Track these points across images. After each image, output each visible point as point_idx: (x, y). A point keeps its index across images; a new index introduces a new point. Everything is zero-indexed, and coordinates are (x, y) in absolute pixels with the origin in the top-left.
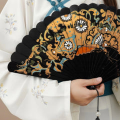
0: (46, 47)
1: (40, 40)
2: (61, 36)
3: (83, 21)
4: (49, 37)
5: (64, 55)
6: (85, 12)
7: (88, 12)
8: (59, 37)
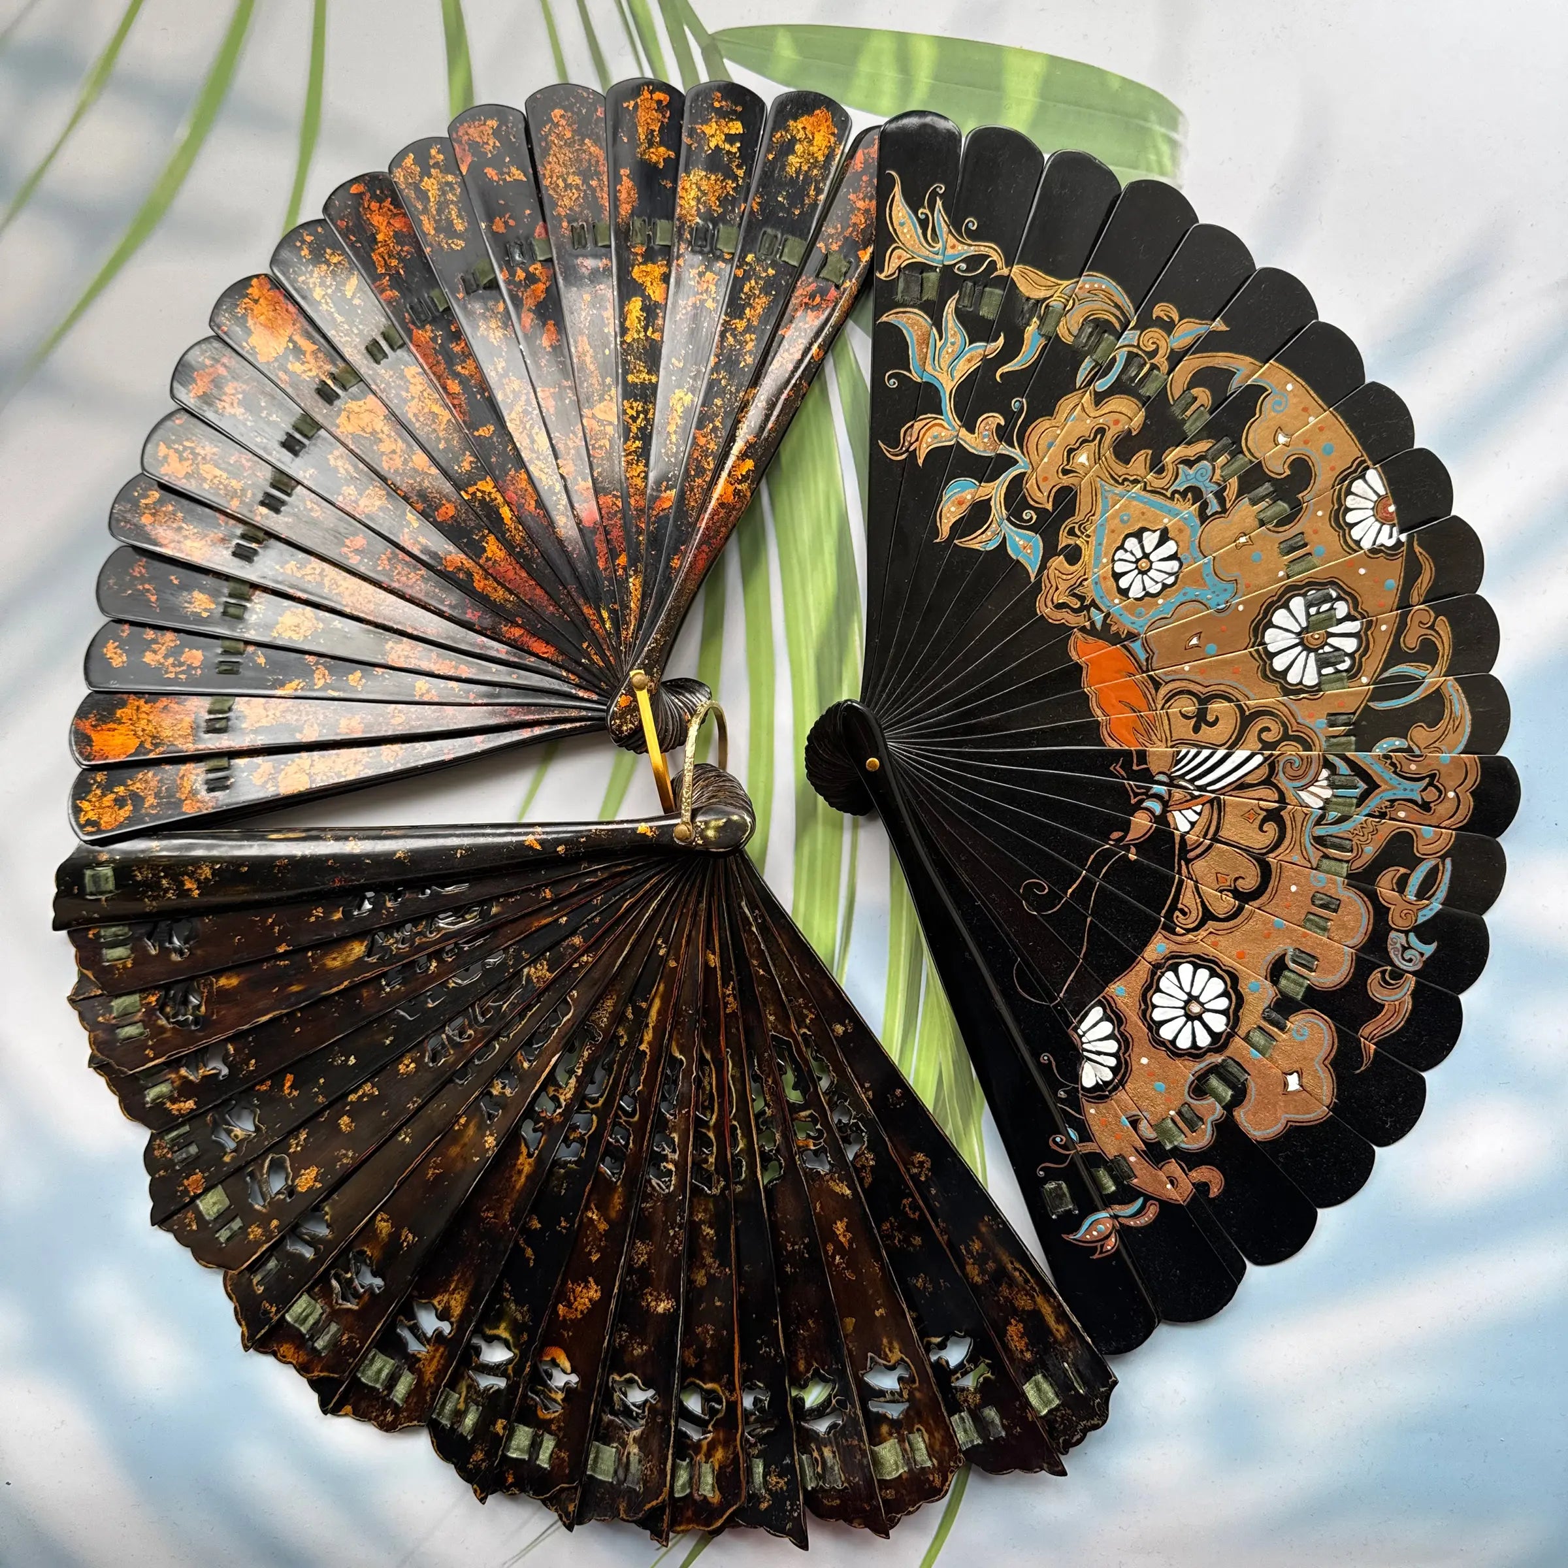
0: (1119, 388)
1: (1168, 327)
2: (1220, 495)
3: (1350, 645)
4: (1203, 395)
5: (1064, 540)
6: (1427, 653)
7: (1432, 678)
8: (1201, 476)
